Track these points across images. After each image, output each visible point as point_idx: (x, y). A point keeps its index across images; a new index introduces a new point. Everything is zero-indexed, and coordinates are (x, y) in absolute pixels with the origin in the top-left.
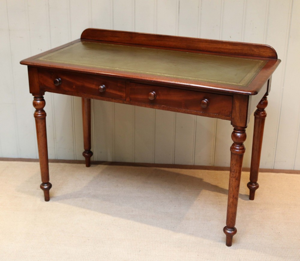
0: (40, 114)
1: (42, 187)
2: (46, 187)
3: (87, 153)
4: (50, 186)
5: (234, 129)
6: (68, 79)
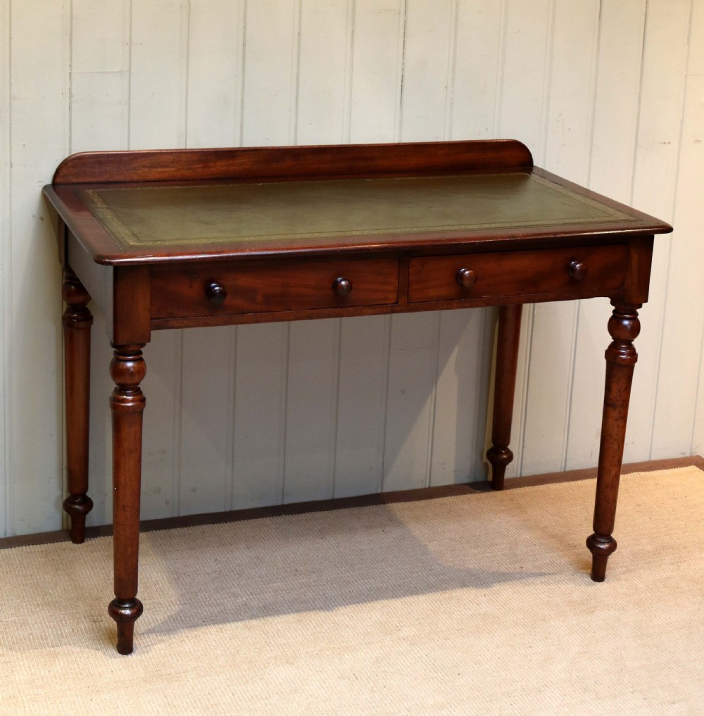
0: (132, 401)
3: (79, 504)
5: (614, 312)
6: (243, 281)
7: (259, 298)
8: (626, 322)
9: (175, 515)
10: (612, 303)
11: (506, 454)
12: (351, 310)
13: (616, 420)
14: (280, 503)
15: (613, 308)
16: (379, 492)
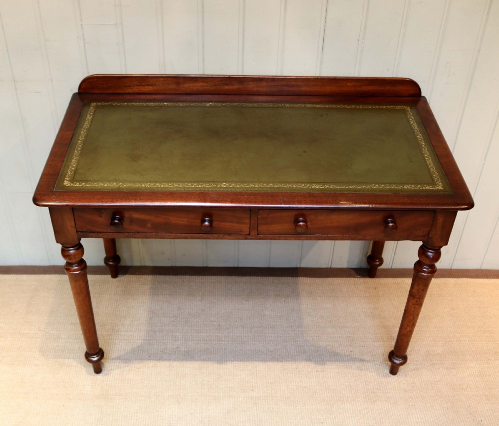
4: (102, 355)
6: (136, 216)
7: (149, 225)
8: (430, 254)
9: (174, 265)
11: (378, 261)
12: (215, 235)
13: (414, 304)
14: (236, 266)
16: (299, 266)
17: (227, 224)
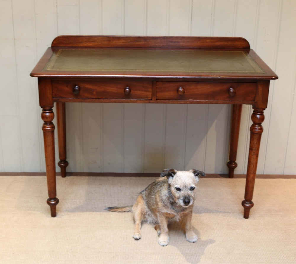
0: (49, 127)
1: (48, 202)
2: (53, 202)
3: (63, 163)
4: (57, 201)
5: (254, 111)
6: (88, 86)
8: (258, 116)
9: (102, 172)
10: (253, 108)
11: (234, 164)
12: (132, 100)
13: (253, 155)
15: (254, 110)
17: (139, 92)
